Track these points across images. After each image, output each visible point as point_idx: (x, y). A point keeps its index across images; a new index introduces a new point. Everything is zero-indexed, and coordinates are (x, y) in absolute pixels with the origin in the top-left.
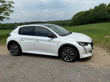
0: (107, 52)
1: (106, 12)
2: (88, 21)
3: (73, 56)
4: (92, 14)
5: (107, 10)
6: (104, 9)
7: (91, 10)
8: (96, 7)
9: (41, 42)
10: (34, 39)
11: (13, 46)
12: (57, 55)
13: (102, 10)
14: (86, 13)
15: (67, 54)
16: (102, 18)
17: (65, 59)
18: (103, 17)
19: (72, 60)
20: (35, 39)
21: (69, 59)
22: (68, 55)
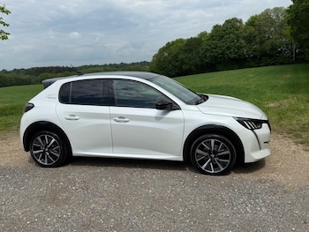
0: (296, 143)
1: (243, 41)
2: (196, 65)
3: (226, 157)
4: (208, 47)
5: (245, 35)
6: (237, 32)
7: (203, 34)
8: (216, 27)
9: (131, 123)
10: (110, 116)
11: (43, 139)
12: (180, 158)
13: (231, 35)
14: (192, 45)
15: (210, 154)
16: (232, 56)
17: (203, 167)
18: (236, 53)
19: (222, 169)
20: (115, 115)
21: (216, 166)
22: (213, 156)
